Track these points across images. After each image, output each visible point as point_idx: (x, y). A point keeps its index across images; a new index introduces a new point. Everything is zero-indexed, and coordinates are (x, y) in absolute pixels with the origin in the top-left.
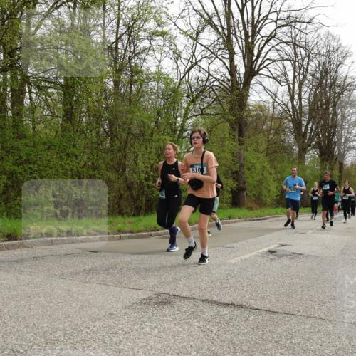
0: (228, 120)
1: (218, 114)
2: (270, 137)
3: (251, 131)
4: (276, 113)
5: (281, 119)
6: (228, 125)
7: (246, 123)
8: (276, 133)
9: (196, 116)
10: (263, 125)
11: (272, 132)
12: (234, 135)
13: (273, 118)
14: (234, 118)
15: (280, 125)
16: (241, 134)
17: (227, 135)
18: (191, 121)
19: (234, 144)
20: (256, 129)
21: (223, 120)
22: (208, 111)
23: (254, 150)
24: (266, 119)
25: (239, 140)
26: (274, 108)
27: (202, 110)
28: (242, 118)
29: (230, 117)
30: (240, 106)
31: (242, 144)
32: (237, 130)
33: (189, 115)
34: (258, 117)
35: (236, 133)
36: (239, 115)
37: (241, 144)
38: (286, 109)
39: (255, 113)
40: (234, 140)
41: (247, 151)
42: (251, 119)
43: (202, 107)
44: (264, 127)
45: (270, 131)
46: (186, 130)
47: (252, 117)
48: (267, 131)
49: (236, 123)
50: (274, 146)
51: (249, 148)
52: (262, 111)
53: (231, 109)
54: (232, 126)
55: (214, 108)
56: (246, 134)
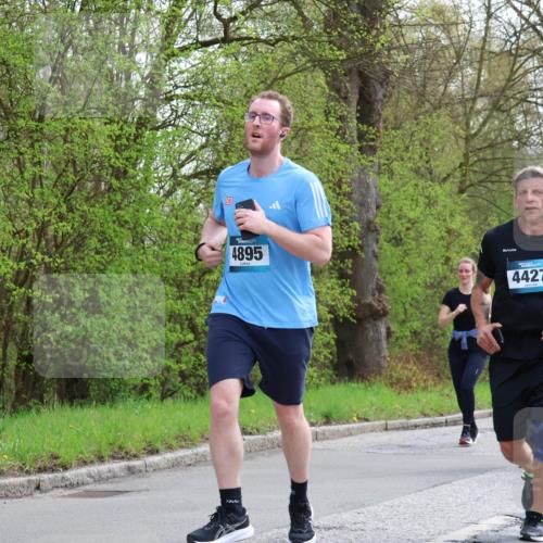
0: (322, 64)
1: (284, 39)
2: (475, 123)
3: (406, 103)
4: (498, 31)
5: (517, 56)
6: (321, 79)
7: (388, 74)
8: (496, 107)
9: (206, 44)
10: (447, 81)
11: (480, 105)
12: (341, 118)
13: (484, 55)
14: (342, 55)
15: (509, 80)
16: (366, 112)
17: (319, 119)
18: (185, 65)
19: (343, 148)
20: (422, 95)
21: (302, 60)
22: (248, 28)
23: (417, 171)
24: (459, 56)
25: (361, 136)
26: (490, 15)
27: (226, 24)
28: (370, 54)
29: (327, 52)
30: (363, 10)
31: (373, 150)
32: (354, 98)
33: (180, 43)
34: (430, 49)
35: (352, 112)
36: (363, 42)
37: (368, 149)
38: (534, 18)
39: (417, 35)
40: (341, 134)
41: (391, 173)
42: (402, 57)
43: (226, 15)
44: (452, 87)
45: (474, 100)
46: (169, 99)
47: (407, 49)
48: (463, 101)
49: (348, 73)
50: (488, 154)
51: (396, 165)
52: (446, 26)
53: (332, 21)
54: (335, 86)
55: (272, 15)
56: (387, 112)
